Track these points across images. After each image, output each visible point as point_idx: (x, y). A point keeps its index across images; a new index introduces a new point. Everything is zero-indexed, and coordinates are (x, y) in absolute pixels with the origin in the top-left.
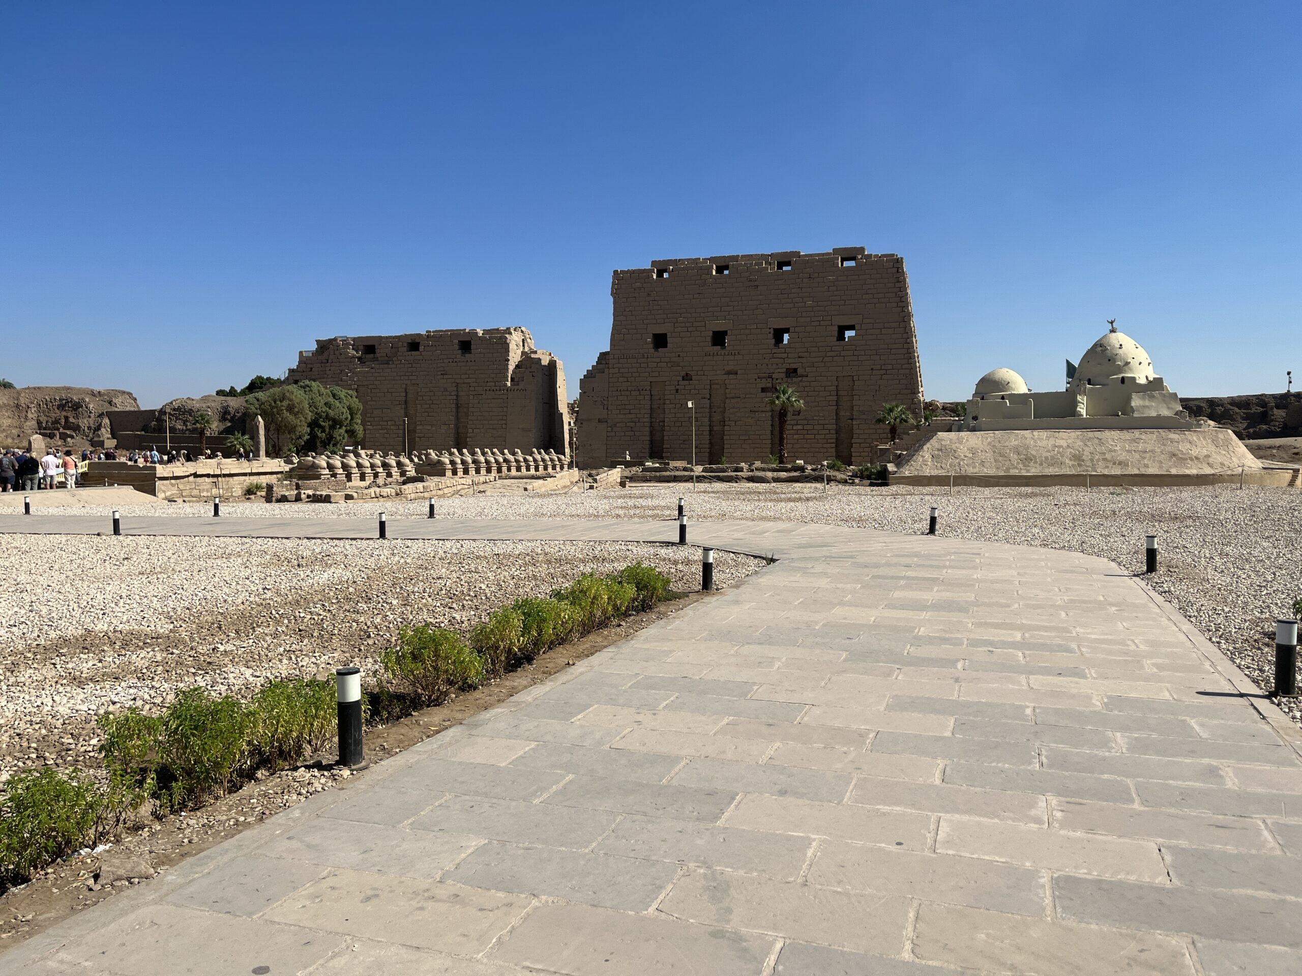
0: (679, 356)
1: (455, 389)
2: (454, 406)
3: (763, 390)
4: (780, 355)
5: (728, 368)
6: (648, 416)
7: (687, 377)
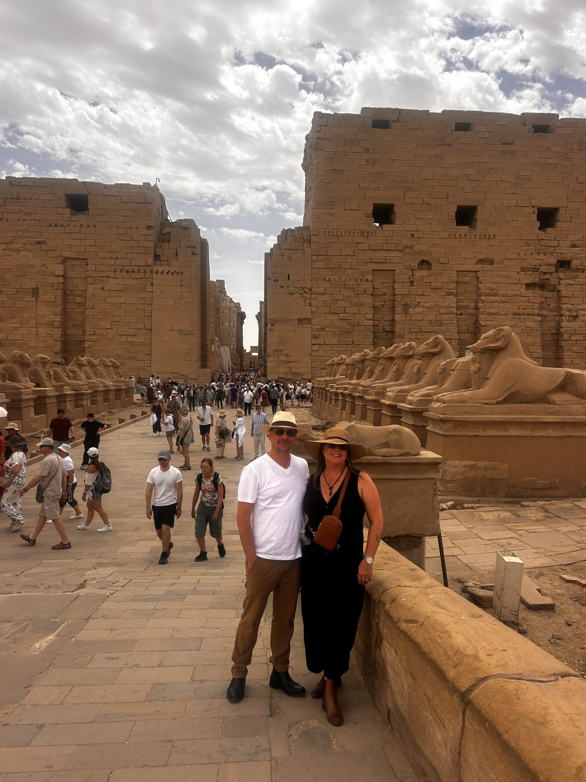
0: (413, 235)
1: (61, 267)
2: (60, 292)
3: (529, 286)
4: (549, 243)
5: (482, 257)
6: (370, 316)
7: (425, 264)
